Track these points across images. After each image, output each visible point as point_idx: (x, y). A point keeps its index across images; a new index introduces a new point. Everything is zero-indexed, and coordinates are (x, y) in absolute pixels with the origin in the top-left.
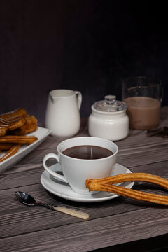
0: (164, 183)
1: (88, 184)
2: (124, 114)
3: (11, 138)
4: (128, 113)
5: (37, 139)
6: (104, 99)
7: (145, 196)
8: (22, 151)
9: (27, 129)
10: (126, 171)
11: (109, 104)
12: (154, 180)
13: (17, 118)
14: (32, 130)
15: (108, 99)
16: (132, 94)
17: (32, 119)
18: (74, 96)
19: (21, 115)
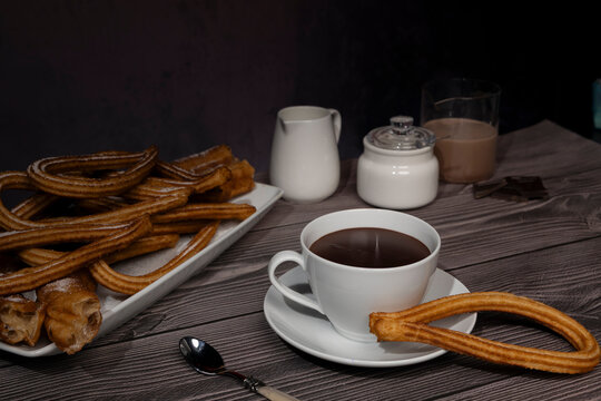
1: (375, 323)
2: (430, 154)
3: (200, 210)
4: (437, 153)
5: (253, 209)
6: (389, 124)
7: (513, 354)
8: (224, 235)
9: (234, 187)
11: (398, 133)
12: (522, 309)
13: (214, 165)
14: (243, 189)
15: (397, 124)
16: (442, 114)
17: (244, 167)
18: (328, 117)
19: (220, 159)
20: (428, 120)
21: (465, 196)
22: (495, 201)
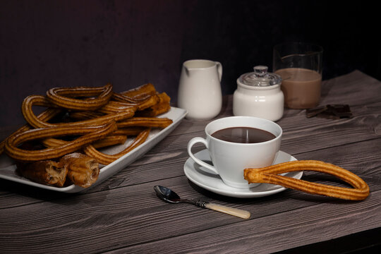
0: (340, 173)
1: (247, 175)
2: (278, 89)
3: (140, 121)
4: (283, 88)
5: (171, 121)
6: (253, 71)
7: (320, 188)
8: (153, 137)
10: (290, 158)
11: (258, 76)
12: (328, 169)
13: (144, 95)
14: (163, 110)
15: (258, 71)
16: (286, 65)
17: (165, 97)
18: (215, 66)
19: (149, 92)
20: (277, 69)
21: (301, 116)
22: (320, 119)
